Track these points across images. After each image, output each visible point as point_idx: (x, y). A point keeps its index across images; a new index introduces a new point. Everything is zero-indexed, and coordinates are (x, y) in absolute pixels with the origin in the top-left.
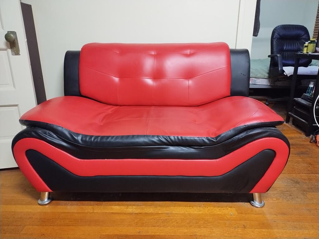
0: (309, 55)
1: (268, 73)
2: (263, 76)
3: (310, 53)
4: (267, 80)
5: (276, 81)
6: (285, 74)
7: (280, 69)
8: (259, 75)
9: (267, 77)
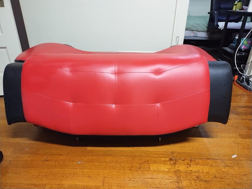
0: (237, 11)
1: (208, 28)
2: (203, 30)
3: (237, 10)
4: (206, 33)
5: (213, 34)
6: (219, 28)
7: (215, 24)
8: (200, 29)
9: (207, 30)
